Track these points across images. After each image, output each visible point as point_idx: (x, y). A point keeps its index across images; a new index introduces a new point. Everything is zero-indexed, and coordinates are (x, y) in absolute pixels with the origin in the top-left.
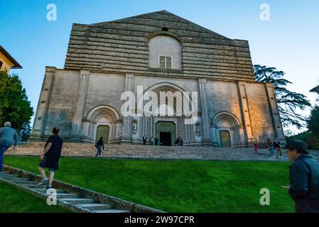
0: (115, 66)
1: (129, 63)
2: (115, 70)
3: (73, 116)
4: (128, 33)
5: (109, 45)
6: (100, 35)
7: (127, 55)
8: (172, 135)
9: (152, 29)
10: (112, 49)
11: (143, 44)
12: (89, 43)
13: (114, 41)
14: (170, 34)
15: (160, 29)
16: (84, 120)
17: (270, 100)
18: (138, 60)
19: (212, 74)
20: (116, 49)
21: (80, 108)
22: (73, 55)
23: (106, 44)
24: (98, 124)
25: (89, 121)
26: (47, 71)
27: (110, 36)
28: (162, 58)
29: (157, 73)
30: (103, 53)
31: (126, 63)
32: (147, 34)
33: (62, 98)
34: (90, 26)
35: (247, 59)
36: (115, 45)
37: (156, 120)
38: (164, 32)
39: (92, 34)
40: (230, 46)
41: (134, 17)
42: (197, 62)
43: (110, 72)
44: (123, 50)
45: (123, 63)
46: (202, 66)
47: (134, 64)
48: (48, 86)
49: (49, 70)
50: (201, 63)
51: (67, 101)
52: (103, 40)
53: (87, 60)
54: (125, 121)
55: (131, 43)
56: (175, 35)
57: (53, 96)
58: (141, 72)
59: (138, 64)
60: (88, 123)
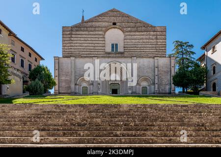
0: (87, 53)
1: (95, 50)
2: (87, 55)
3: (71, 83)
4: (93, 29)
5: (83, 39)
6: (78, 33)
7: (93, 45)
8: (118, 90)
9: (106, 24)
10: (85, 42)
11: (101, 36)
12: (72, 39)
13: (85, 36)
14: (118, 27)
15: (111, 24)
16: (76, 84)
17: (172, 68)
18: (99, 48)
19: (141, 53)
20: (87, 42)
21: (73, 79)
22: (66, 48)
23: (82, 39)
24: (82, 86)
25: (78, 85)
26: (55, 60)
27: (83, 33)
28: (113, 45)
29: (110, 55)
30: (81, 45)
31: (93, 50)
32: (104, 29)
33: (64, 73)
34: (72, 27)
35: (164, 41)
36: (86, 39)
37: (110, 83)
38: (114, 26)
39: (74, 33)
40: (154, 31)
41: (96, 17)
42: (132, 46)
43: (85, 57)
44: (91, 42)
45: (91, 50)
46: (135, 48)
47: (97, 50)
48: (57, 68)
49: (56, 58)
50: (135, 46)
51: (67, 75)
52: (80, 36)
53: (73, 50)
54: (94, 84)
55: (95, 36)
56: (120, 28)
57: (60, 73)
58: (101, 55)
59: (99, 50)
60: (77, 86)
